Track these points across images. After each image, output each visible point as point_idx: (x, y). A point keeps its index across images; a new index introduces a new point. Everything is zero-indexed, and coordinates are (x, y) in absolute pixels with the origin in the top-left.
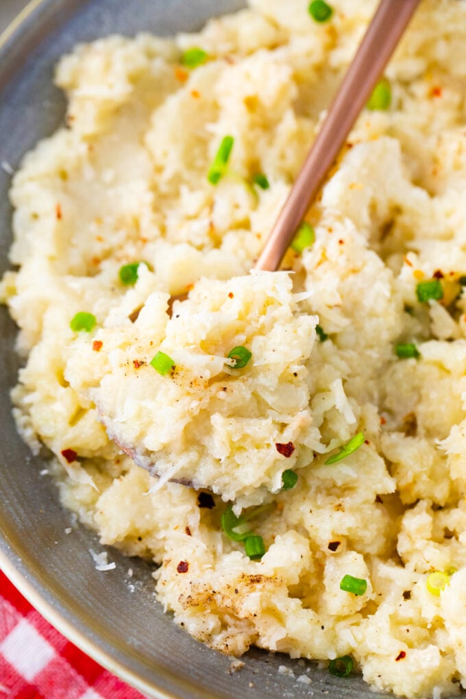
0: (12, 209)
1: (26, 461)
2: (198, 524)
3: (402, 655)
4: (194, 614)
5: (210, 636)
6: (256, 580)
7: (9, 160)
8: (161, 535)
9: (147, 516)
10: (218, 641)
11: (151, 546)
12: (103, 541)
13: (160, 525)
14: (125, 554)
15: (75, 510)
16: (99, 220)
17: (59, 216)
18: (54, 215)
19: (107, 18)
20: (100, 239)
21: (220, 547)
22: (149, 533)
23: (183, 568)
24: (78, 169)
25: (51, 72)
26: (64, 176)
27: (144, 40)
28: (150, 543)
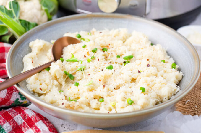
7: (22, 55)
18: (32, 62)
23: (63, 104)
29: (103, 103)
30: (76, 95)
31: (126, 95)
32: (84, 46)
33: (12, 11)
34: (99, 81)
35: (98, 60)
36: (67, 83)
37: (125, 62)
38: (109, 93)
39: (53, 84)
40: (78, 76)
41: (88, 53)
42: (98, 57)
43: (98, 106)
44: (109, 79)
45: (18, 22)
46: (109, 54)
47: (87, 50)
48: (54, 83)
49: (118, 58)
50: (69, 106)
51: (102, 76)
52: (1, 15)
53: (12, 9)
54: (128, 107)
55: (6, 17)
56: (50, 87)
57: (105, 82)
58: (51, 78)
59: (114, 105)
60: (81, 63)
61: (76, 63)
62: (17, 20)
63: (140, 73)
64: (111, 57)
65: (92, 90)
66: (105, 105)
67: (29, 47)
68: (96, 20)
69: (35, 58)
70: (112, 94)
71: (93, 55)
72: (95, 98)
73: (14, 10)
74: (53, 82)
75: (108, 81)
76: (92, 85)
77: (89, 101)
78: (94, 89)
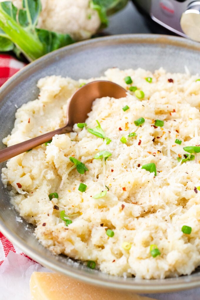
0: (15, 119)
1: (1, 188)
2: (52, 213)
3: (114, 261)
4: (45, 239)
5: (49, 246)
6: (67, 229)
7: (17, 104)
8: (39, 216)
9: (36, 209)
10: (52, 248)
11: (35, 219)
12: (20, 215)
13: (40, 212)
14: (27, 222)
15: (14, 205)
16: (42, 127)
17: (29, 122)
18: (28, 121)
19: (58, 70)
20: (41, 132)
21: (58, 222)
22: (36, 215)
23: (44, 225)
24: (39, 112)
25: (36, 82)
26: (34, 113)
27: (68, 79)
28: (36, 218)
29: (111, 240)
30: (76, 207)
31: (156, 232)
32: (126, 109)
33: (25, 12)
34: (122, 190)
35: (139, 143)
36: (73, 176)
37: (186, 156)
38: (127, 222)
39: (44, 177)
40: (95, 167)
41: (127, 124)
42: (141, 137)
43: (102, 243)
44: (141, 190)
45: (33, 33)
46: (164, 132)
47: (126, 118)
48: (47, 176)
49: (178, 145)
50: (51, 233)
51: (129, 183)
52: (2, 20)
53: (27, 9)
54: (147, 260)
55: (11, 25)
56: (37, 182)
57: (134, 192)
58: (42, 167)
59: (127, 248)
60: (108, 143)
61: (100, 140)
62: (31, 30)
63: (196, 192)
64: (166, 139)
65: (103, 207)
66: (114, 243)
67: (36, 86)
68: (171, 51)
69: (39, 111)
70: (132, 225)
71: (133, 131)
72: (102, 225)
73: (30, 12)
74: (46, 173)
75: (138, 193)
76: (103, 201)
77: (93, 227)
78: (106, 207)
